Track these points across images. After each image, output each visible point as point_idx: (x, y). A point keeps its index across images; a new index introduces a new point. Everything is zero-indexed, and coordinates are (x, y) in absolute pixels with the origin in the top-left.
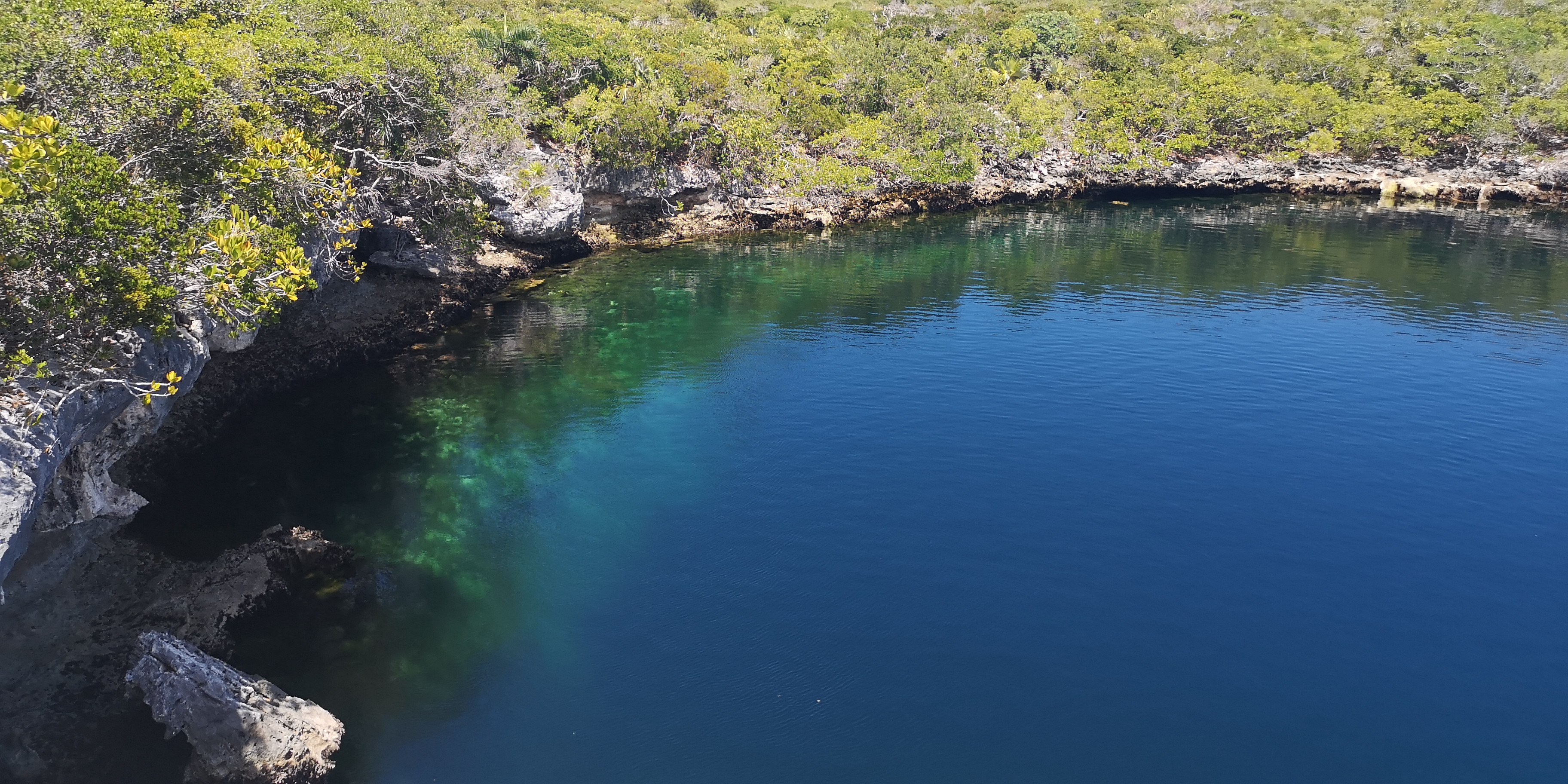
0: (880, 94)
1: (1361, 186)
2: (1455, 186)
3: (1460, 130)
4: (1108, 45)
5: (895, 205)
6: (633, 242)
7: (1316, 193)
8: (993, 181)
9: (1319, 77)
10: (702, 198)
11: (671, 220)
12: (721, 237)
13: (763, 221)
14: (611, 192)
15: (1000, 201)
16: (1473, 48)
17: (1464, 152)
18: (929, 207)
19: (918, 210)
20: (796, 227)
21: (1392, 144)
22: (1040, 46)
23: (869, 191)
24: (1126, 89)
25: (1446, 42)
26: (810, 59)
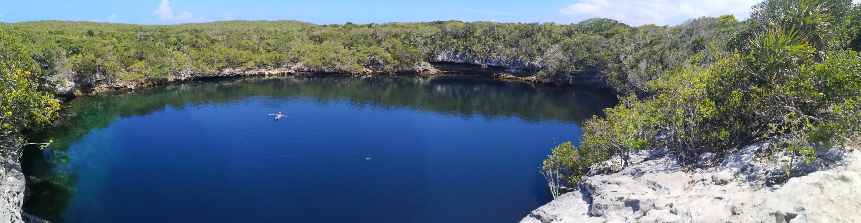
0: (142, 55)
1: (261, 73)
2: (280, 72)
3: (279, 60)
4: (195, 41)
5: (149, 84)
6: (86, 94)
7: (252, 76)
8: (172, 77)
9: (247, 49)
10: (101, 83)
11: (94, 88)
12: (107, 93)
13: (117, 89)
14: (80, 81)
15: (175, 82)
16: (278, 42)
17: (280, 64)
18: (157, 84)
19: (155, 85)
20: (125, 90)
21: (266, 63)
22: (178, 42)
23: (143, 80)
24: (202, 53)
25: (273, 41)
26: (124, 46)
